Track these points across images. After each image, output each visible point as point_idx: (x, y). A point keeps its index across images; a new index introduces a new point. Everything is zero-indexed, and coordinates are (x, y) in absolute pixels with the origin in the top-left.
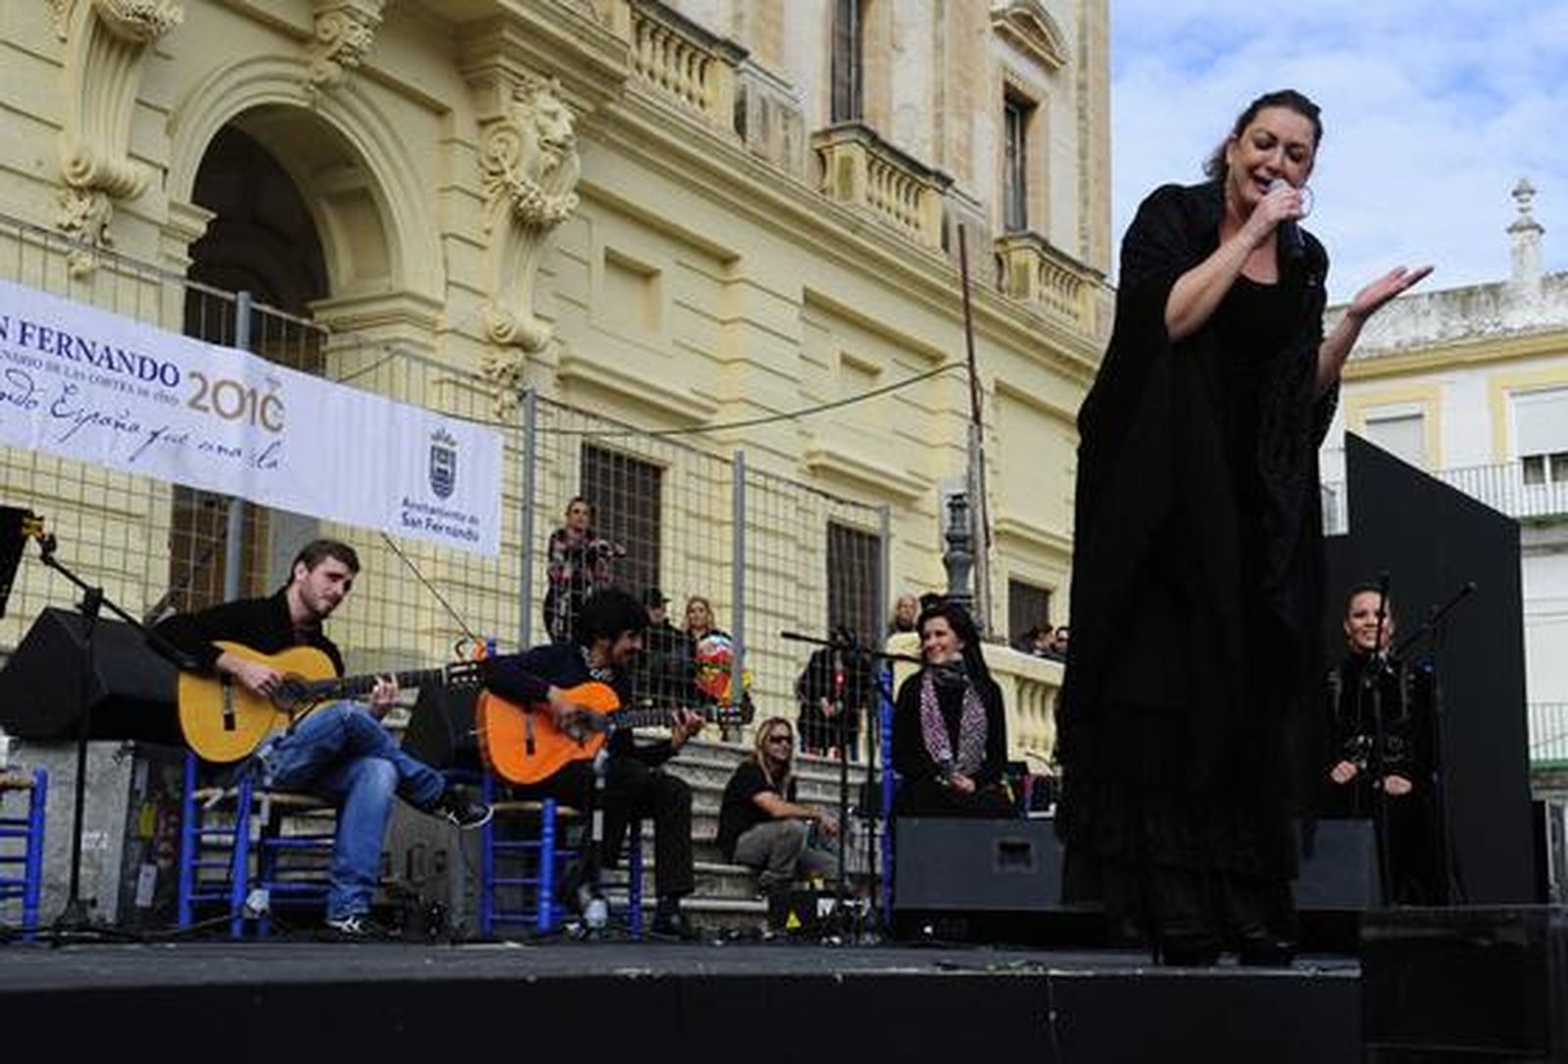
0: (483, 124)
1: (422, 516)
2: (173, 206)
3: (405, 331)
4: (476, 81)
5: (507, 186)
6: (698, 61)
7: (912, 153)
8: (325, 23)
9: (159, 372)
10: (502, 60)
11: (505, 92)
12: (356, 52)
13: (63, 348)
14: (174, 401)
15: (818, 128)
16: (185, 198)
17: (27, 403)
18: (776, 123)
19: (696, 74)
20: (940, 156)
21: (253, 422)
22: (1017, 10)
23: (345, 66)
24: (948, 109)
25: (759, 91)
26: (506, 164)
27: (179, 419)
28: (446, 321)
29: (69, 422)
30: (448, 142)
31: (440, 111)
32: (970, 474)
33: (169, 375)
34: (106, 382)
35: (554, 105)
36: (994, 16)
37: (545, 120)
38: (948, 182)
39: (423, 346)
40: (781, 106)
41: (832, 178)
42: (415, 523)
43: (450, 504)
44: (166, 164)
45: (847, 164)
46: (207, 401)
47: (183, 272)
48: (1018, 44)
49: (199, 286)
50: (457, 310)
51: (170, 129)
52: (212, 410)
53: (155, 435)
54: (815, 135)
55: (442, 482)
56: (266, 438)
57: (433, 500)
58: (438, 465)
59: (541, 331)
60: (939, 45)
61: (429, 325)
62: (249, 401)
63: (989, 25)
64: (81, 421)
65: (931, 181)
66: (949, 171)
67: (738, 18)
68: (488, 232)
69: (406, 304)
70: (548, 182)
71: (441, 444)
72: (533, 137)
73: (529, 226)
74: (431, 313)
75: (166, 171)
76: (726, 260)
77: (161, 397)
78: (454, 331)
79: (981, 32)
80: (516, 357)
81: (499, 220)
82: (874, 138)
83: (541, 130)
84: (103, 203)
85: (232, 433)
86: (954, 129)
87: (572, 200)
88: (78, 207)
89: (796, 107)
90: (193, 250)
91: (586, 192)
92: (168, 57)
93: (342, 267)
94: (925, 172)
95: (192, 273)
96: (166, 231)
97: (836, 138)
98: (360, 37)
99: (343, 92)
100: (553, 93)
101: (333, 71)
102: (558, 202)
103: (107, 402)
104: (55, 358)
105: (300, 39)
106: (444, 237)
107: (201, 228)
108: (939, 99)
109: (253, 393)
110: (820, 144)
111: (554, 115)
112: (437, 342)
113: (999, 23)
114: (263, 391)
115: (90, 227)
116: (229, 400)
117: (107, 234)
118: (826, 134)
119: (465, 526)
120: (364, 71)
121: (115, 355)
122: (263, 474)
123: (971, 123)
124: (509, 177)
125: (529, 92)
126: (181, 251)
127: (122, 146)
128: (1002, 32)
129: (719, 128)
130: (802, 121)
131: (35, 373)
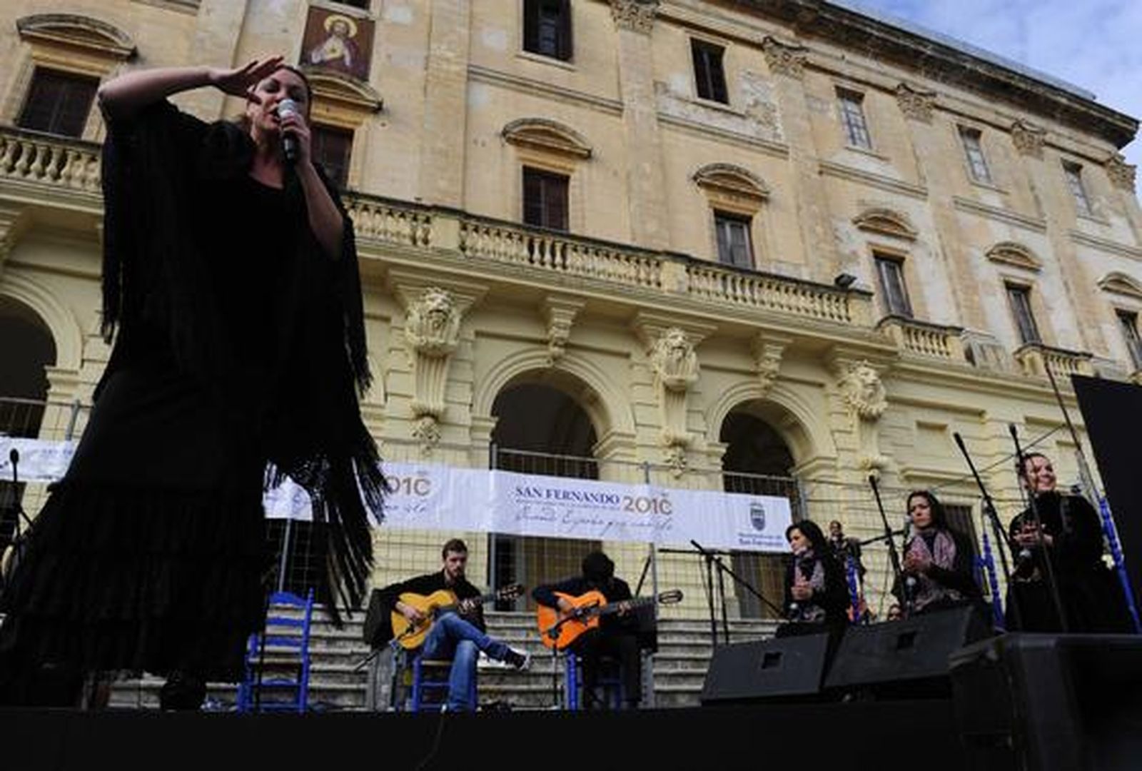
0: (840, 385)
1: (751, 540)
2: (710, 445)
3: (823, 472)
4: (833, 371)
5: (854, 407)
6: (941, 337)
7: (1072, 349)
8: (762, 365)
9: (609, 499)
10: (840, 360)
11: (845, 371)
12: (774, 372)
13: (566, 496)
14: (619, 509)
15: (1015, 349)
16: (717, 441)
17: (552, 519)
18: (989, 352)
19: (941, 343)
20: (1087, 347)
21: (656, 512)
22: (1111, 278)
23: (771, 379)
24: (1085, 325)
25: (976, 343)
26: (851, 398)
27: (620, 515)
28: (840, 464)
29: (572, 524)
30: (827, 396)
31: (821, 386)
32: (1082, 475)
33: (615, 500)
34: (586, 506)
35: (866, 370)
36: (1100, 284)
37: (863, 377)
38: (1090, 356)
39: (831, 477)
40: (989, 346)
41: (1028, 369)
42: (748, 543)
43: (765, 532)
44: (705, 429)
45: (1032, 362)
46: (633, 506)
47: (720, 468)
48: (1117, 292)
49: (729, 473)
50: (844, 459)
51: (705, 419)
52: (636, 511)
53: (610, 524)
54: (1015, 353)
55: (759, 524)
56: (663, 518)
57: (755, 532)
58: (755, 517)
59: (883, 460)
60: (1072, 302)
61: (834, 467)
62: (653, 505)
63: (1099, 289)
64: (576, 523)
65: (1081, 357)
66: (1092, 351)
67: (961, 318)
68: (852, 426)
69: (818, 462)
70: (872, 400)
71: (756, 507)
72: (859, 385)
73: (869, 420)
74: (833, 463)
75: (705, 433)
76: (980, 414)
77: (612, 508)
78: (844, 468)
79: (1094, 291)
80: (875, 473)
81: (854, 420)
82: (1043, 347)
83: (863, 381)
84: (679, 449)
85: (646, 518)
86: (1091, 334)
87: (885, 404)
88: (671, 452)
89: (997, 344)
90: (723, 459)
91: (891, 400)
92: (700, 393)
93: (797, 453)
94: (1077, 354)
95: (724, 468)
96: (709, 455)
97: (1024, 351)
98: (774, 366)
99: (775, 388)
100: (866, 366)
101: (768, 382)
102: (879, 406)
103: (586, 514)
104: (563, 501)
105: (755, 374)
106: (832, 432)
107: (724, 451)
108: (1079, 324)
109: (655, 501)
110: (1018, 356)
111: (866, 374)
112: (839, 473)
113: (1103, 285)
114: (660, 499)
115: (676, 459)
116: (643, 505)
117: (684, 460)
118: (1019, 351)
119: (774, 541)
120: (779, 378)
121: (589, 496)
122: (664, 532)
123: (1100, 328)
124: (854, 403)
125: (854, 368)
126: (718, 461)
127: (684, 427)
128: (1106, 289)
129: (959, 361)
130: (1004, 349)
131: (555, 508)
